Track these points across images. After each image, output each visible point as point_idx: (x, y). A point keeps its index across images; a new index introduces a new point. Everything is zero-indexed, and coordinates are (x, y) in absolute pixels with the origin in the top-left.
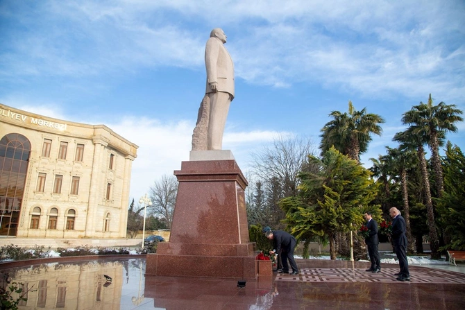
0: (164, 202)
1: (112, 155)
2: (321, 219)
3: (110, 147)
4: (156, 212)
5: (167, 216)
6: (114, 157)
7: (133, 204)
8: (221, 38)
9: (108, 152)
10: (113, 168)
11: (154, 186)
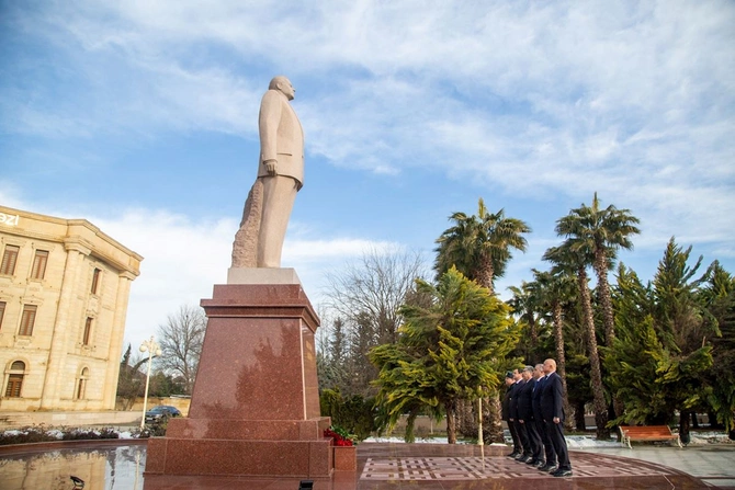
0: (182, 350)
1: (97, 271)
2: (433, 380)
3: (95, 257)
4: (168, 366)
5: (186, 373)
6: (101, 274)
7: (128, 352)
8: (286, 91)
9: (90, 266)
10: (98, 292)
11: (166, 324)
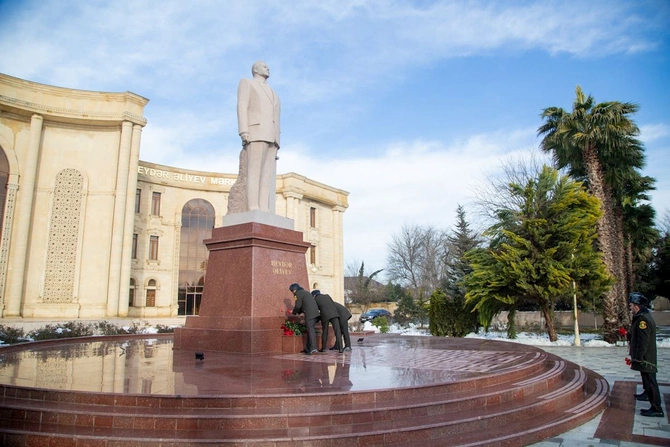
1: (313, 209)
3: (307, 198)
4: (397, 277)
6: (316, 211)
7: (362, 268)
9: (306, 206)
